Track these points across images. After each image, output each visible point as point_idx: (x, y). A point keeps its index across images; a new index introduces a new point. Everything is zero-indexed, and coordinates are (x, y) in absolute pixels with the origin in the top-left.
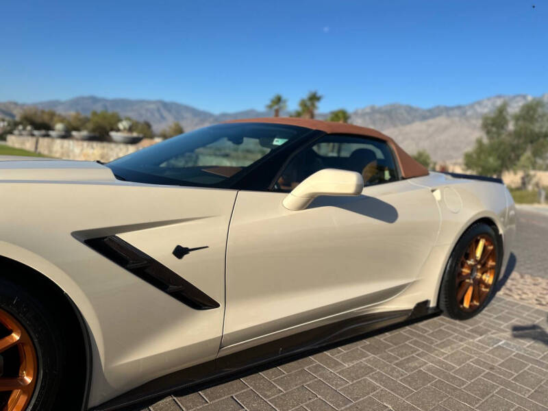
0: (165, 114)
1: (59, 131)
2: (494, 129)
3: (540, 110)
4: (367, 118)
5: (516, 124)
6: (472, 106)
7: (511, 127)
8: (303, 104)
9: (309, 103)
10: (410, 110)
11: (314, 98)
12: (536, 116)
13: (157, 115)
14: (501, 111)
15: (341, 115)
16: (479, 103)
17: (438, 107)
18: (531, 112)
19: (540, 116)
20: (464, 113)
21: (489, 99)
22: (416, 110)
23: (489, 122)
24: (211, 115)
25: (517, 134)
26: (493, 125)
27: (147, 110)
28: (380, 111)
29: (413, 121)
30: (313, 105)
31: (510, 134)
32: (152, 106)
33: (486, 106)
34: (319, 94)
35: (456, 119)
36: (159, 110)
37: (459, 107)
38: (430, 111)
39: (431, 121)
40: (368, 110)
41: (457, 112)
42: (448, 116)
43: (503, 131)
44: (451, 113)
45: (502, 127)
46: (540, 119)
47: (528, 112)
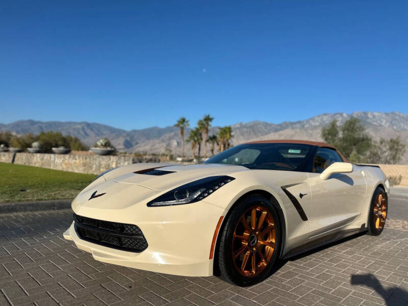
0: (89, 132)
1: (35, 147)
2: (330, 137)
3: (357, 125)
4: (238, 130)
5: (344, 134)
6: (308, 121)
7: (341, 135)
8: (200, 123)
9: (204, 123)
10: (266, 125)
11: (208, 119)
12: (355, 128)
13: (82, 133)
14: (333, 125)
15: (227, 130)
16: (313, 119)
17: (285, 123)
18: (352, 125)
19: (358, 128)
20: (303, 126)
21: (318, 116)
22: (270, 125)
23: (326, 132)
24: (124, 131)
25: (344, 140)
26: (329, 134)
27: (74, 129)
28: (245, 126)
29: (269, 133)
30: (207, 123)
31: (340, 140)
32: (79, 126)
33: (317, 121)
34: (211, 117)
35: (298, 130)
36: (83, 128)
37: (299, 122)
38: (279, 125)
39: (281, 132)
40: (238, 126)
41: (298, 125)
42: (293, 128)
43: (336, 138)
44: (294, 126)
45: (335, 136)
46: (358, 130)
47: (350, 125)
